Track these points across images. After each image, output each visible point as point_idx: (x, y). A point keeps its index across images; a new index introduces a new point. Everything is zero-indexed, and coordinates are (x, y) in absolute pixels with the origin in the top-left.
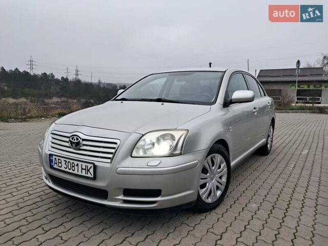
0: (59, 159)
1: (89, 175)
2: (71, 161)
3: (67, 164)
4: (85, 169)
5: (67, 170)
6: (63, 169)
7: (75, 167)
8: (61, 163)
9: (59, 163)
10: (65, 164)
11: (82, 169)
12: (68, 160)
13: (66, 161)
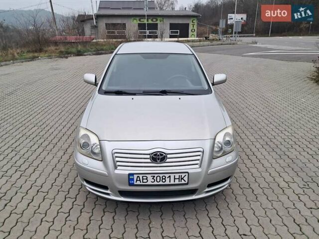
0: (143, 177)
1: (183, 182)
2: (161, 175)
3: (155, 178)
4: (179, 179)
5: (156, 183)
6: (149, 183)
7: (166, 179)
8: (147, 179)
9: (143, 179)
10: (153, 178)
11: (175, 179)
12: (156, 175)
13: (154, 177)
